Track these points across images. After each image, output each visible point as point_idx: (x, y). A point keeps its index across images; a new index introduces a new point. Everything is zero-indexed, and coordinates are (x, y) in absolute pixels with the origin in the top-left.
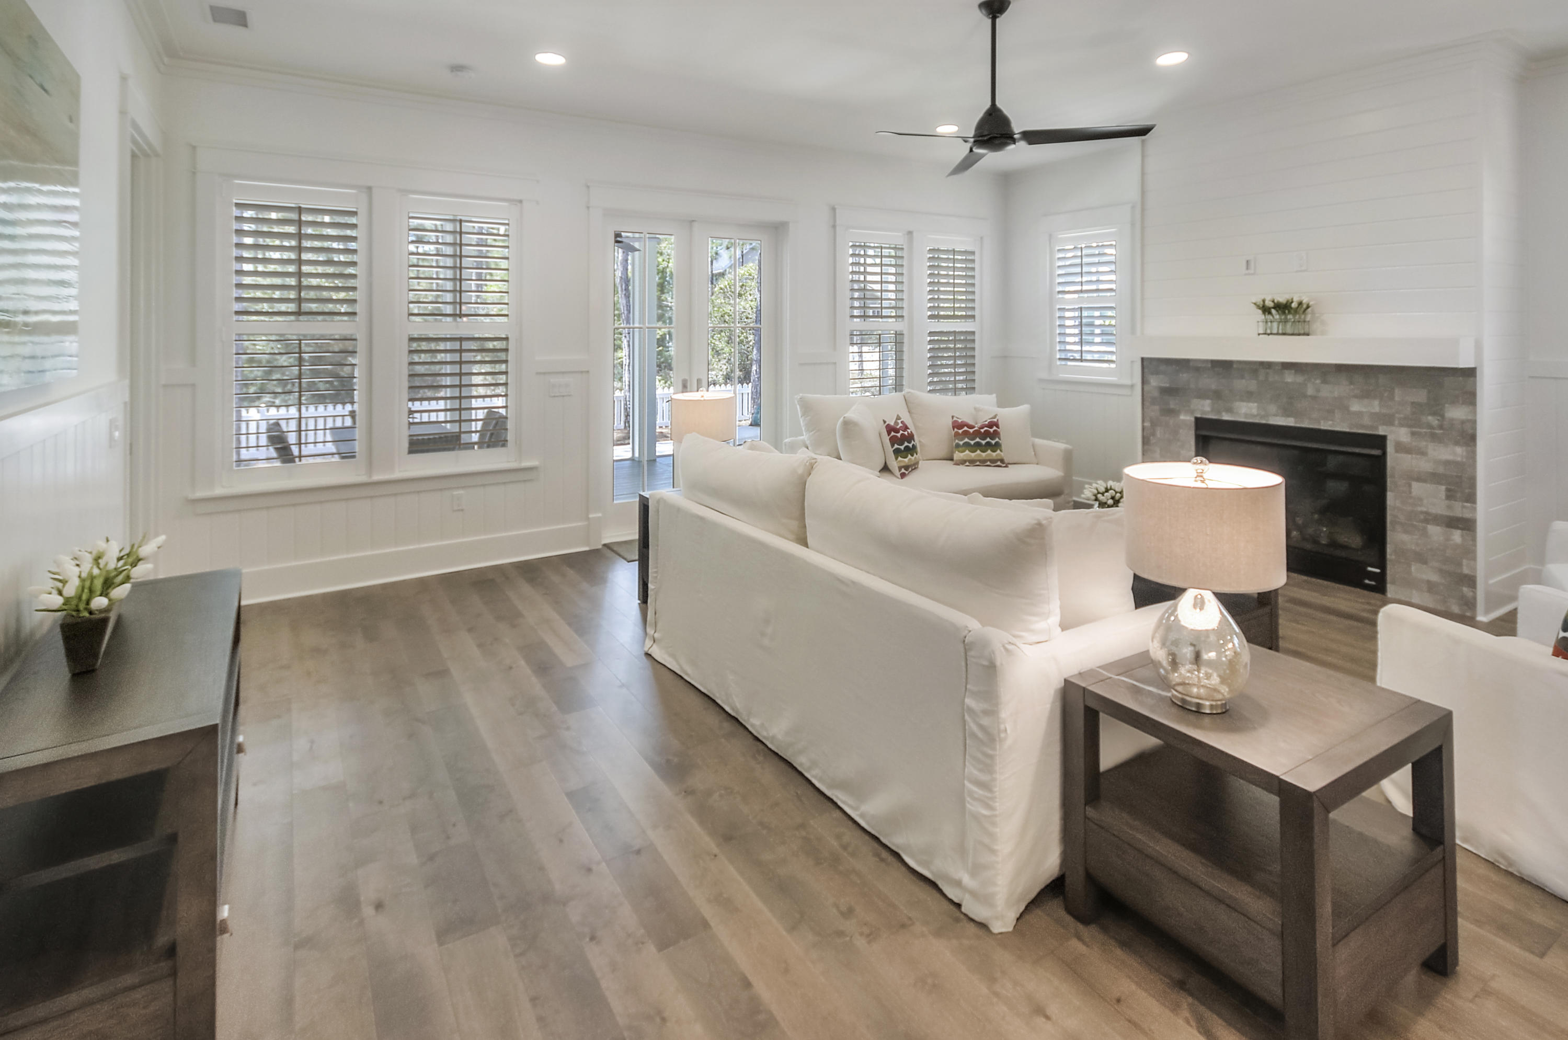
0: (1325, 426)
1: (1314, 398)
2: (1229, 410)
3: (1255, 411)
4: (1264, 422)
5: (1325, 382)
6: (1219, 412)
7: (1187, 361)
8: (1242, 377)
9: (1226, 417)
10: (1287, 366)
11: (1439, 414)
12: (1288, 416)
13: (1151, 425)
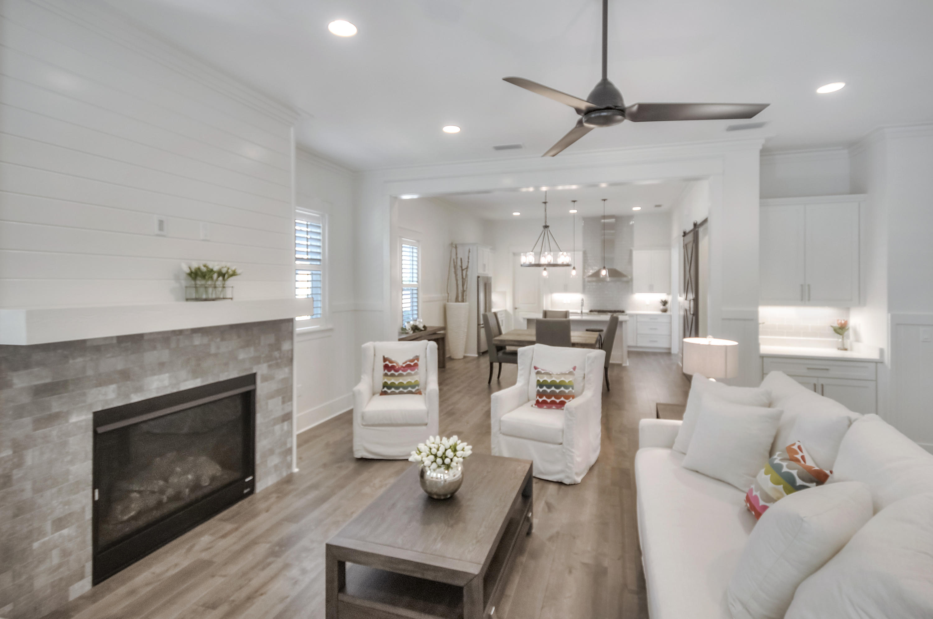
0: (223, 377)
1: (216, 355)
2: (139, 389)
3: (166, 383)
4: (175, 390)
5: (223, 339)
6: (127, 396)
7: (84, 341)
8: (154, 348)
9: (136, 398)
10: (195, 331)
11: (279, 349)
12: (197, 378)
13: (14, 452)
